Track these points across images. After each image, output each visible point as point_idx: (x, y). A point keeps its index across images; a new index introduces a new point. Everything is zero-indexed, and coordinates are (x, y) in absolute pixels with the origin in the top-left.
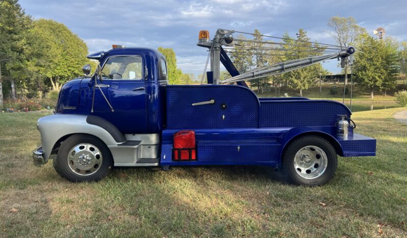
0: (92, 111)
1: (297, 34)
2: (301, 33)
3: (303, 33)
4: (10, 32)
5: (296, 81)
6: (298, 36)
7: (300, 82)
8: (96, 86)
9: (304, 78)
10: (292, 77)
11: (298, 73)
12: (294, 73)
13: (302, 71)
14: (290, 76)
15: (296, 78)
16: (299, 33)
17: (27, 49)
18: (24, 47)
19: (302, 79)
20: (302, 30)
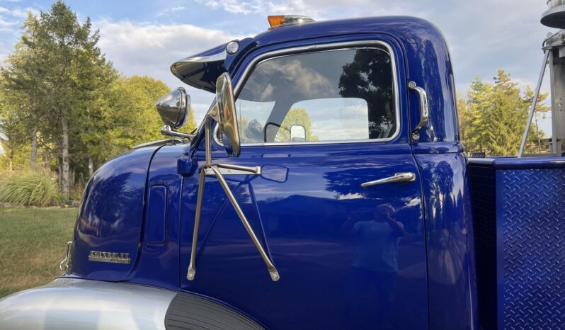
0: (191, 275)
1: (495, 78)
2: (501, 77)
3: (506, 76)
4: (84, 88)
5: (498, 148)
6: (497, 80)
7: (505, 150)
8: (210, 171)
9: (512, 143)
10: (491, 142)
11: (502, 135)
12: (494, 137)
13: (509, 132)
14: (489, 140)
15: (498, 144)
16: (497, 77)
17: (105, 110)
18: (102, 109)
19: (509, 145)
20: (503, 72)
